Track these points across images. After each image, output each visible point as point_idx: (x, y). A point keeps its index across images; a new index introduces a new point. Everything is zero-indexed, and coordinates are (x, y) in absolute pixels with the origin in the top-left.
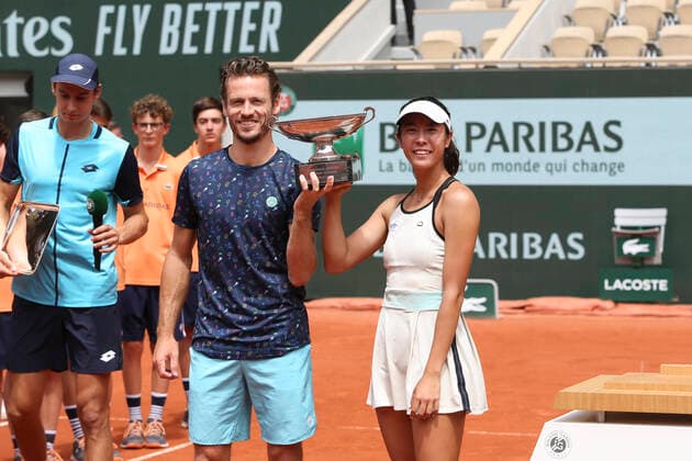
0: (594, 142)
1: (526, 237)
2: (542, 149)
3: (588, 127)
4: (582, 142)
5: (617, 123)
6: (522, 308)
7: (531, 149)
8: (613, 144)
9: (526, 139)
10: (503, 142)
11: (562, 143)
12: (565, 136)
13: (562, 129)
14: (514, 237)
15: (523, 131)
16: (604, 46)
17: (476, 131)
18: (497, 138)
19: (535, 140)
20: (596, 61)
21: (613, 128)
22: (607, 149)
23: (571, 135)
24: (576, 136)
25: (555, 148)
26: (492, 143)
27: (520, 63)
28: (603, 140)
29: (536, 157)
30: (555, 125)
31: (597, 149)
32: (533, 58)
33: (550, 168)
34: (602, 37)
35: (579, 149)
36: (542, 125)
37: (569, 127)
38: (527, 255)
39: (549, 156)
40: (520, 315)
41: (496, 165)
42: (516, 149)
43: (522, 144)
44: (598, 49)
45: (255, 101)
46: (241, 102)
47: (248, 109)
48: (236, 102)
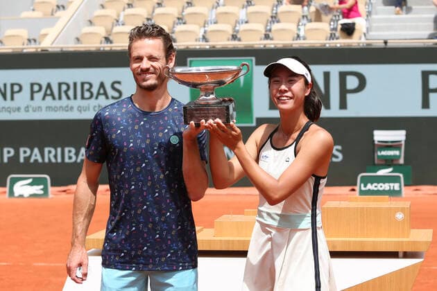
0: (105, 94)
1: (67, 150)
2: (75, 98)
3: (102, 85)
4: (99, 94)
5: (119, 83)
6: (64, 191)
7: (68, 98)
8: (116, 95)
9: (66, 92)
10: (52, 94)
11: (87, 95)
12: (89, 90)
13: (87, 86)
14: (59, 150)
15: (64, 88)
16: (111, 38)
17: (36, 88)
18: (49, 92)
19: (71, 93)
20: (107, 47)
21: (116, 86)
22: (113, 98)
23: (92, 90)
24: (95, 90)
25: (83, 98)
26: (45, 95)
27: (62, 48)
28: (111, 93)
29: (72, 103)
30: (83, 84)
31: (107, 98)
32: (71, 46)
33: (80, 109)
34: (109, 32)
35: (97, 98)
36: (75, 84)
37: (91, 85)
38: (67, 160)
39: (79, 102)
40: (64, 195)
41: (49, 108)
42: (60, 98)
43: (63, 95)
44: (107, 39)
45: (151, 58)
46: (140, 59)
47: (146, 64)
48: (137, 59)
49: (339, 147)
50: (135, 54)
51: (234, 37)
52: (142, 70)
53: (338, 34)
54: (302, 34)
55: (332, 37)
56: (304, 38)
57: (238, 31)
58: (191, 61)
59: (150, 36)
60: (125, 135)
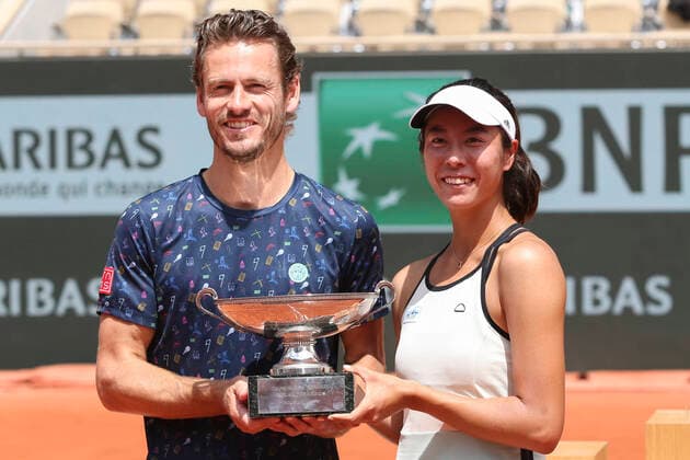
0: (123, 156)
1: (32, 285)
2: (53, 164)
3: (115, 136)
4: (107, 156)
5: (155, 130)
6: (28, 382)
7: (37, 165)
8: (148, 157)
9: (31, 152)
11: (80, 157)
12: (85, 147)
13: (79, 139)
14: (15, 286)
15: (26, 141)
16: (136, 26)
19: (43, 154)
20: (127, 48)
21: (150, 138)
22: (142, 165)
23: (93, 147)
24: (98, 147)
25: (71, 164)
27: (21, 50)
28: (136, 153)
29: (45, 176)
30: (70, 134)
31: (127, 164)
32: (42, 45)
33: (64, 192)
34: (131, 12)
35: (103, 165)
36: (53, 134)
37: (90, 136)
38: (33, 310)
39: (63, 175)
40: (26, 393)
42: (17, 165)
43: (25, 160)
44: (127, 31)
45: (252, 86)
46: (227, 87)
47: (239, 99)
48: (220, 87)
49: (664, 281)
50: (214, 75)
51: (421, 26)
52: (232, 113)
53: (660, 17)
54: (577, 17)
55: (648, 25)
56: (583, 28)
57: (428, 12)
58: (322, 82)
59: (251, 36)
60: (192, 264)
